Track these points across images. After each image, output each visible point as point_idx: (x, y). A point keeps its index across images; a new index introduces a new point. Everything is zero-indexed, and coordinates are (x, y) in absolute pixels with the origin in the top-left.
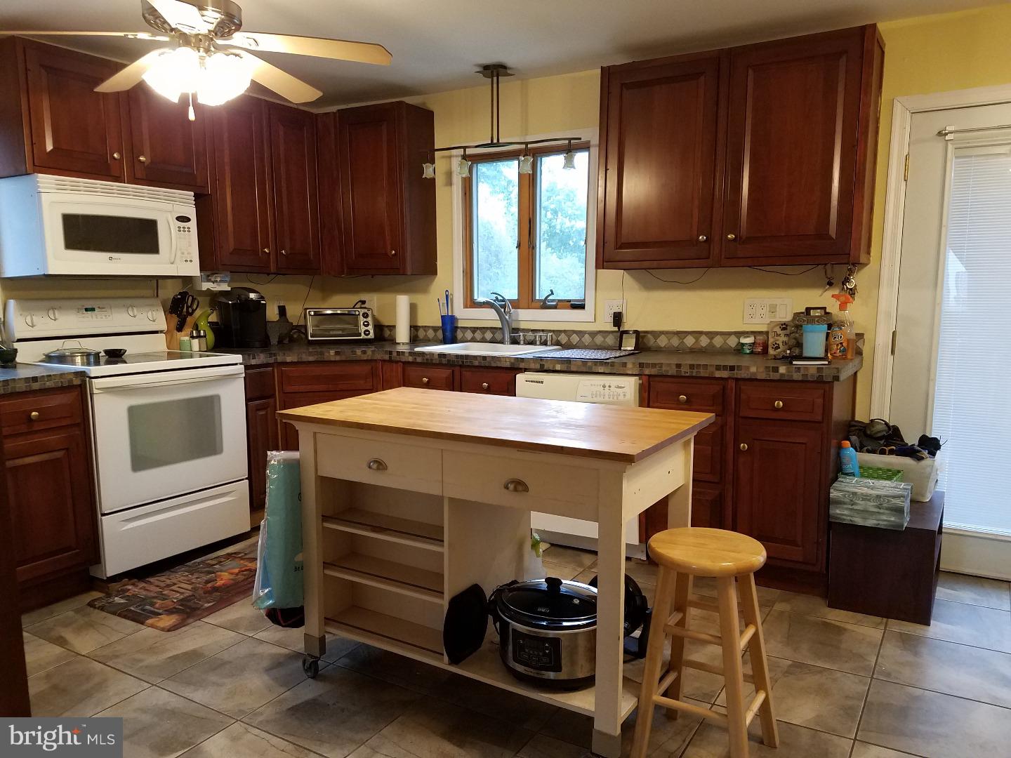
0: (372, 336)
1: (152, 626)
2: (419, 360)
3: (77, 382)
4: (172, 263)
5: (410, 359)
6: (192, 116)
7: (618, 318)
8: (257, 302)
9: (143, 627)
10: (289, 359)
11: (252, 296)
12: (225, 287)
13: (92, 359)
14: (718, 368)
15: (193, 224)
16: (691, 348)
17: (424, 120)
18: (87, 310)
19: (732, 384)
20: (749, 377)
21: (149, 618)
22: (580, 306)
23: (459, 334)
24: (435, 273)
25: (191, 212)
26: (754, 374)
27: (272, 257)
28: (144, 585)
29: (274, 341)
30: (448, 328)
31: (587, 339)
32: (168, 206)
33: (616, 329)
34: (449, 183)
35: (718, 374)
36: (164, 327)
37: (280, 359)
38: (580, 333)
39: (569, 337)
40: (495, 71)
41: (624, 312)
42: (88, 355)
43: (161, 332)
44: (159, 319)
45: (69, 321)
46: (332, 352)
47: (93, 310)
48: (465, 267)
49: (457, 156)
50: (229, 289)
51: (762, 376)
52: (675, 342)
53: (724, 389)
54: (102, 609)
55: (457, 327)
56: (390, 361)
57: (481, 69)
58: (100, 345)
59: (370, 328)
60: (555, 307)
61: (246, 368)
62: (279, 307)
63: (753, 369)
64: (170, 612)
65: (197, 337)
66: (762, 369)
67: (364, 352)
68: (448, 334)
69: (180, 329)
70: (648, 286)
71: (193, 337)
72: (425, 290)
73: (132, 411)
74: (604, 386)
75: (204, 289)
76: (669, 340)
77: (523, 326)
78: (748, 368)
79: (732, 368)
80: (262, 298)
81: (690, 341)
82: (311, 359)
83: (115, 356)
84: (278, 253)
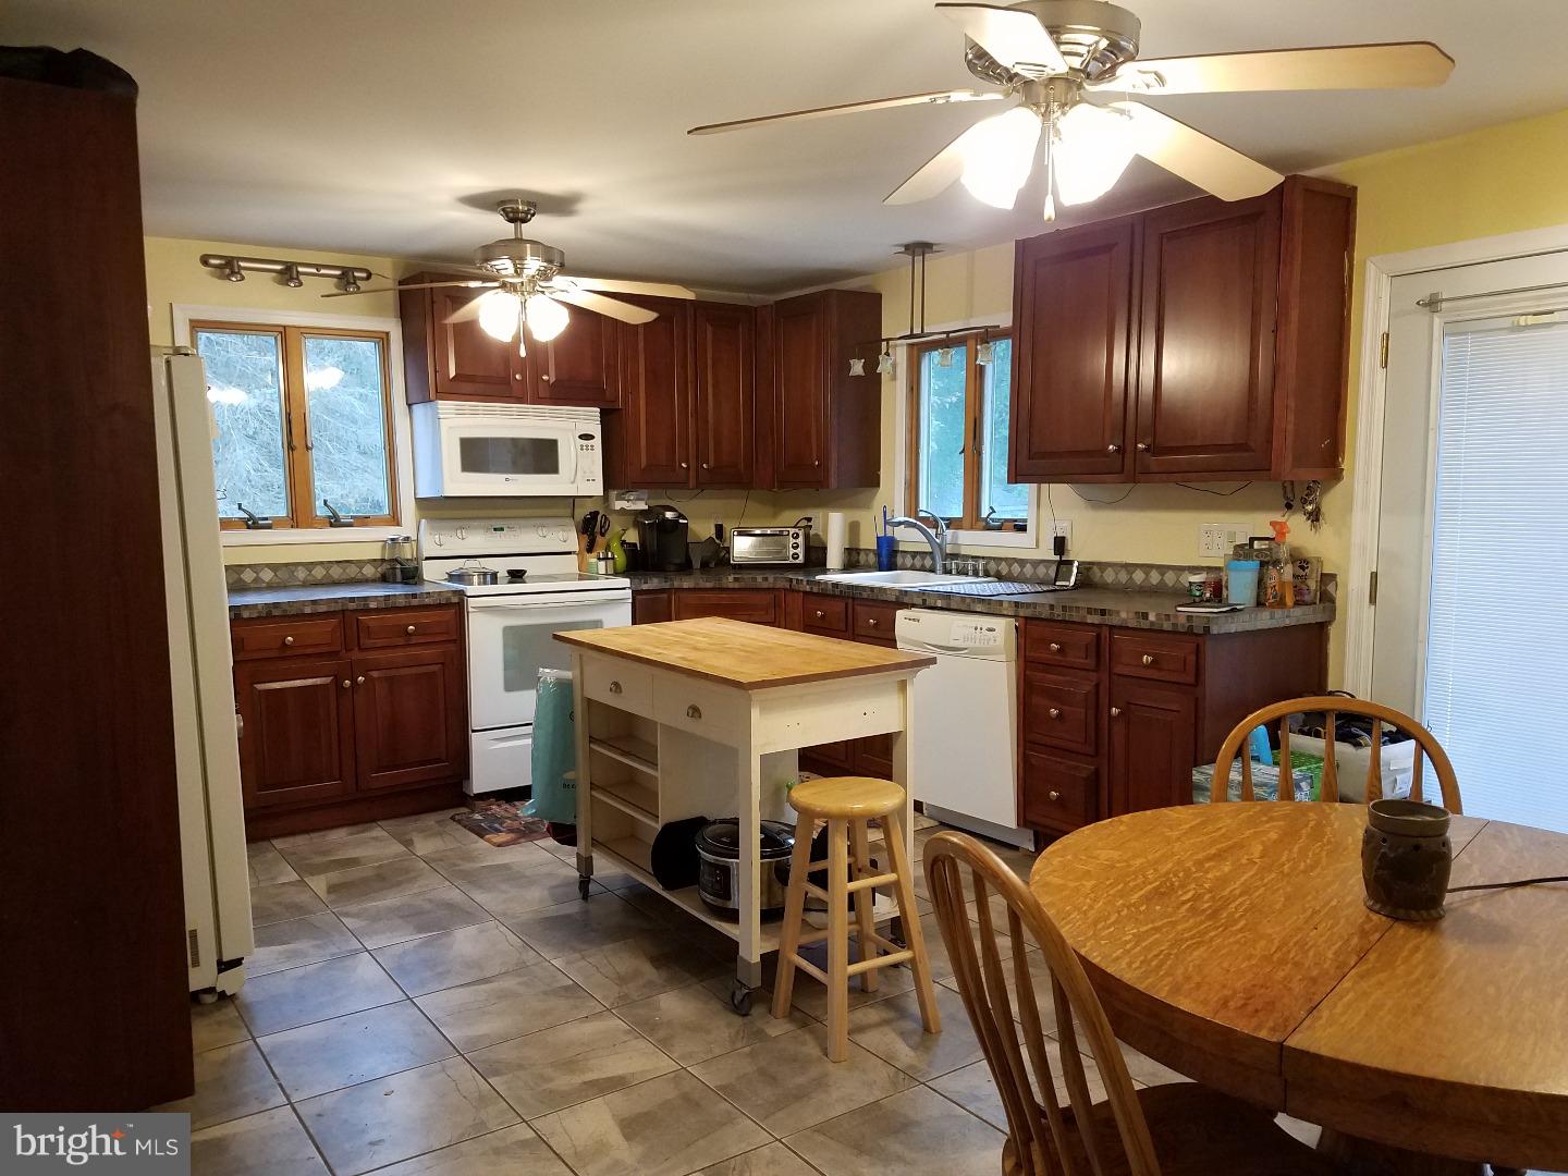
0: (801, 560)
1: (488, 841)
2: (815, 590)
3: (455, 600)
4: (573, 483)
5: (808, 588)
6: (523, 353)
7: (1060, 544)
8: (675, 522)
9: (481, 840)
10: (685, 585)
11: (669, 515)
12: (642, 506)
13: (488, 577)
14: (1090, 611)
15: (597, 442)
16: (1141, 587)
17: (870, 303)
18: (495, 529)
19: (1105, 632)
20: (1119, 623)
21: (491, 833)
22: (1021, 527)
23: (899, 560)
24: (878, 485)
25: (596, 430)
26: (1124, 620)
27: (692, 473)
28: (508, 806)
29: (697, 564)
30: (884, 552)
31: (1028, 570)
32: (570, 424)
33: (1058, 558)
34: (894, 378)
35: (1091, 619)
36: (576, 549)
37: (676, 584)
38: (1022, 562)
39: (1010, 566)
40: (919, 249)
41: (1068, 536)
42: (485, 574)
43: (574, 552)
44: (571, 539)
45: (476, 540)
46: (731, 578)
47: (502, 529)
48: (908, 477)
49: (902, 345)
50: (647, 507)
51: (1133, 624)
52: (1123, 577)
53: (1098, 637)
54: (459, 822)
55: (897, 551)
56: (792, 590)
57: (903, 249)
58: (502, 567)
59: (800, 551)
60: (999, 528)
61: (635, 593)
62: (716, 525)
63: (1123, 615)
64: (511, 831)
65: (603, 559)
66: (1131, 615)
67: (766, 579)
68: (885, 560)
69: (590, 550)
70: (1095, 504)
71: (599, 559)
72: (867, 506)
73: (507, 630)
74: (976, 629)
75: (617, 508)
76: (1117, 574)
77: (964, 551)
78: (1118, 612)
79: (1103, 612)
80: (681, 516)
81: (1139, 576)
82: (709, 585)
83: (516, 576)
84: (698, 468)
